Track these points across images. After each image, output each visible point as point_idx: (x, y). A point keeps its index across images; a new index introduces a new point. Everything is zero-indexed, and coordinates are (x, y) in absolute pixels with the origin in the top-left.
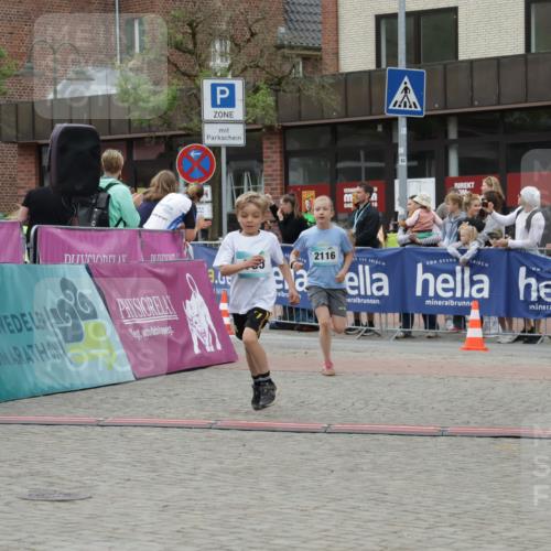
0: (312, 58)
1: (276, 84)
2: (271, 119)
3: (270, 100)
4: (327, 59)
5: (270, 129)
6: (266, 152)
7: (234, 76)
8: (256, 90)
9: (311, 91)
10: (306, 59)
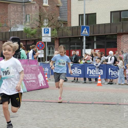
0: (65, 23)
1: (58, 29)
2: (57, 36)
3: (56, 32)
4: (69, 24)
5: (56, 38)
6: (55, 43)
7: (49, 27)
8: (54, 30)
9: (65, 30)
10: (64, 23)
